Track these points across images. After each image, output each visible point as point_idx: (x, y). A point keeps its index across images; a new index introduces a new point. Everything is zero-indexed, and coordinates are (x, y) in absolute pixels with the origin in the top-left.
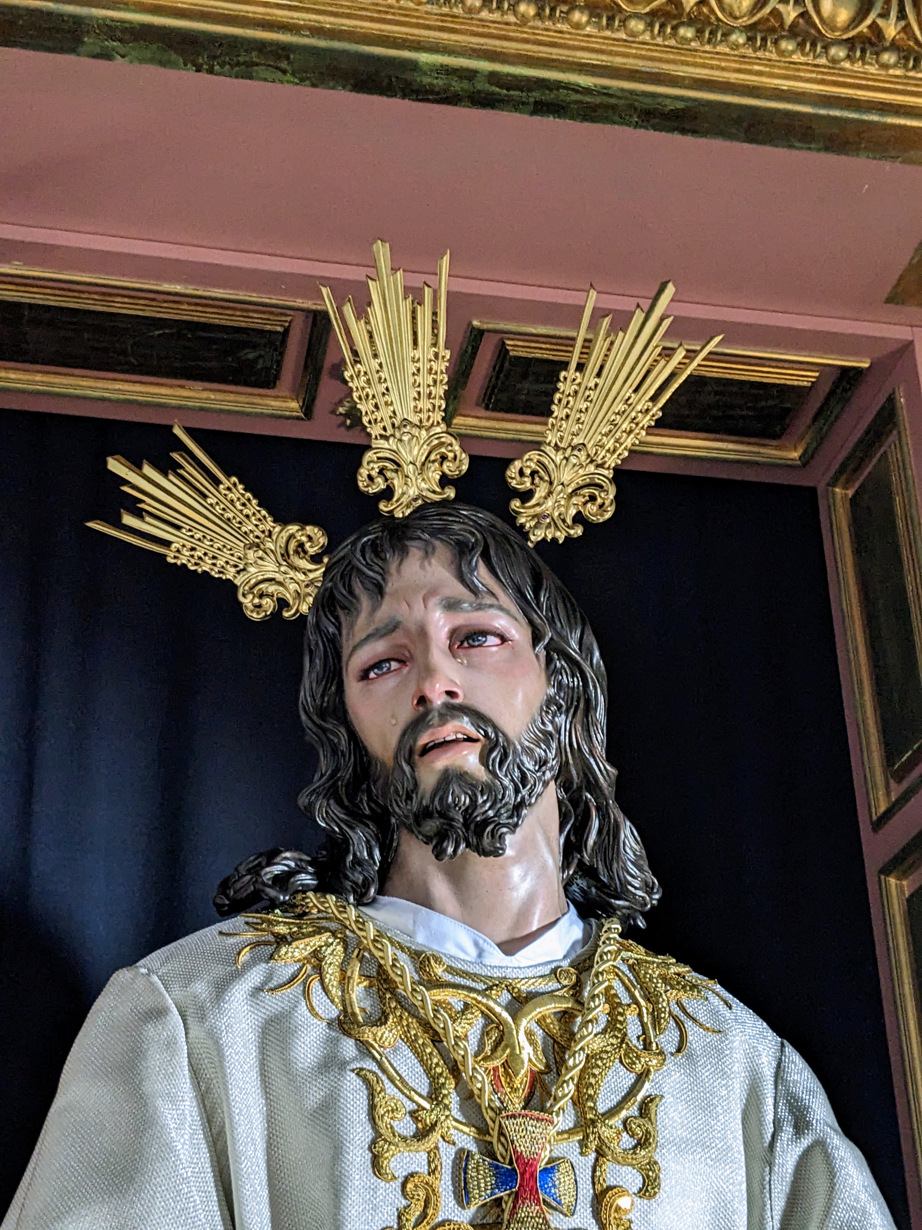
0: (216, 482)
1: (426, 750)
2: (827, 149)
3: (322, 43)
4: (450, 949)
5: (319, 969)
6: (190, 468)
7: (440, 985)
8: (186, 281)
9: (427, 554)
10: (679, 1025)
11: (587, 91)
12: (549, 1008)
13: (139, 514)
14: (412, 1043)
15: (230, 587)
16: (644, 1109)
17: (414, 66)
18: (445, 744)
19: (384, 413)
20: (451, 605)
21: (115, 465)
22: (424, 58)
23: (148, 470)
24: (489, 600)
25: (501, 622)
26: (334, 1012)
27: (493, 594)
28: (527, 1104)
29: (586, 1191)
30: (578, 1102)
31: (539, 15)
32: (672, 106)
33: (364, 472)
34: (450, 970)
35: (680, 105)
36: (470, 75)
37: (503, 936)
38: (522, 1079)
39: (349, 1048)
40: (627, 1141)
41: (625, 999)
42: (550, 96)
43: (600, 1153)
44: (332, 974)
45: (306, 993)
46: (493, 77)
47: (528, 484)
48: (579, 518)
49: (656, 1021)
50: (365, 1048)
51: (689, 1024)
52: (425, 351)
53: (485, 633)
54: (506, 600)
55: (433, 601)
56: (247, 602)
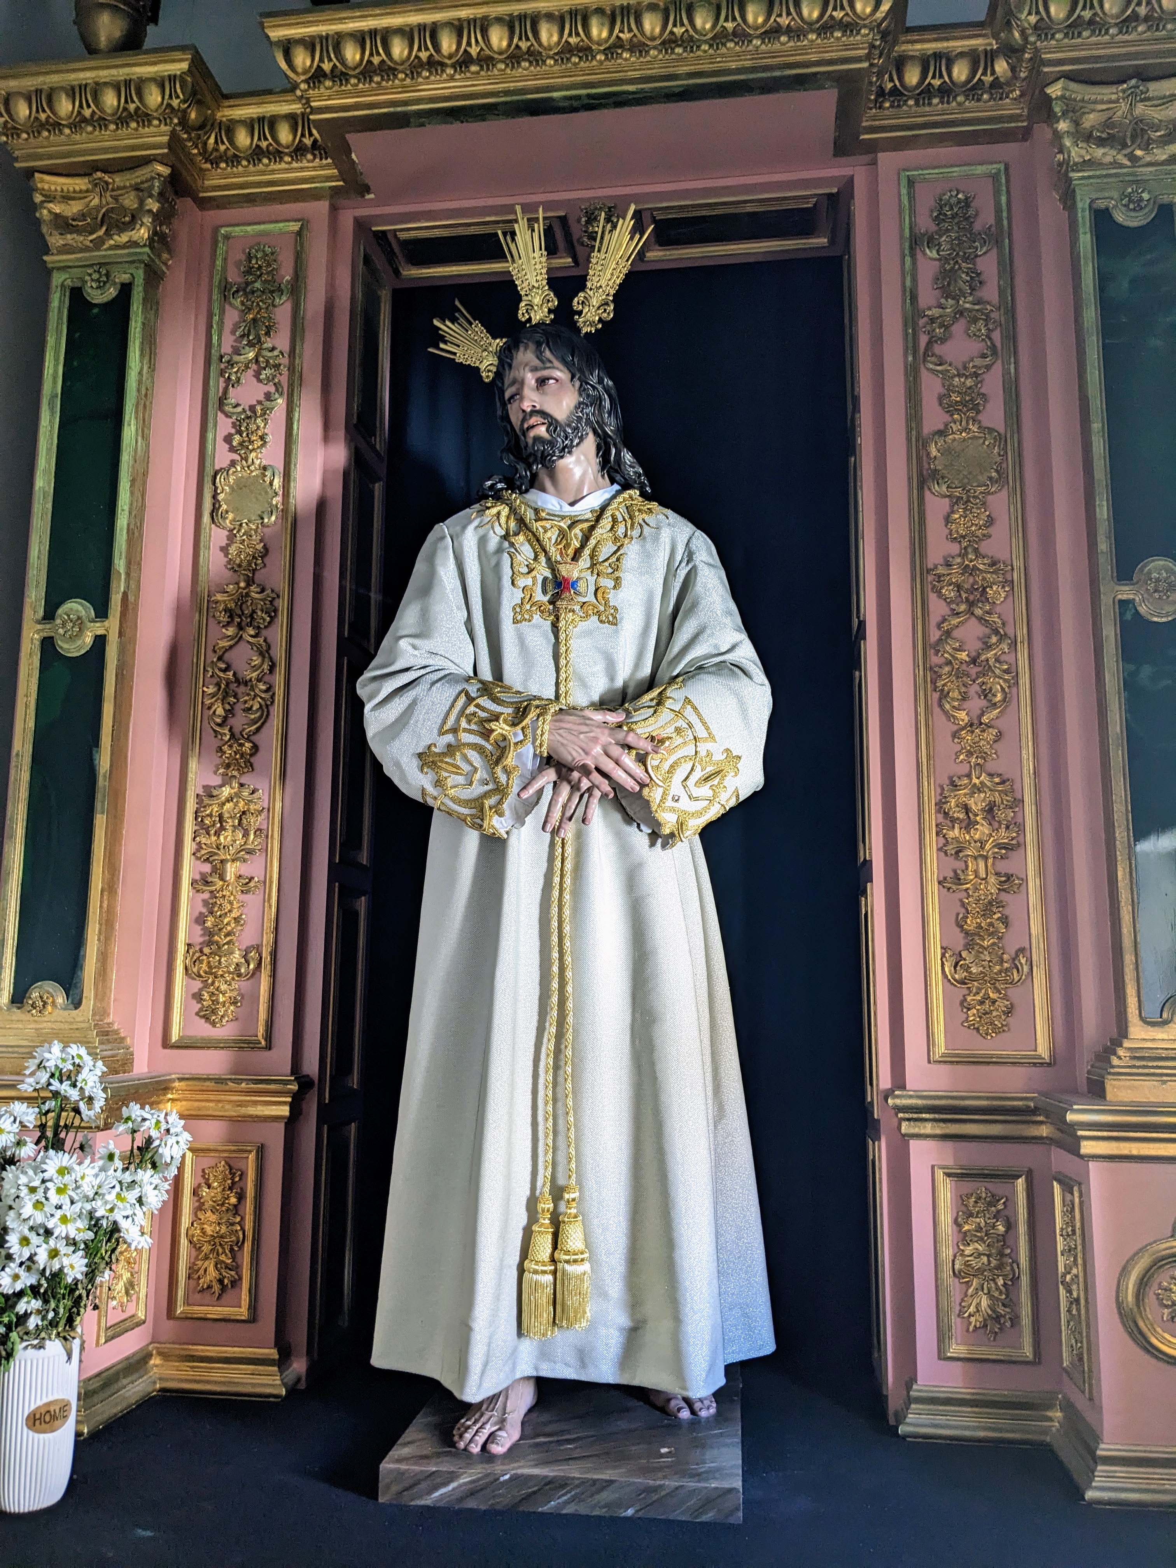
0: (471, 324)
1: (528, 429)
2: (762, 93)
3: (508, 99)
4: (550, 506)
5: (498, 518)
6: (462, 320)
7: (542, 520)
8: (496, 214)
9: (526, 349)
10: (641, 526)
11: (633, 93)
12: (586, 525)
13: (445, 342)
14: (529, 541)
15: (478, 369)
16: (618, 560)
17: (551, 99)
18: (533, 427)
19: (525, 284)
20: (534, 369)
21: (436, 323)
22: (555, 95)
23: (448, 323)
24: (548, 365)
25: (558, 374)
26: (503, 533)
27: (550, 362)
28: (573, 559)
29: (592, 589)
30: (592, 556)
31: (607, 58)
32: (677, 90)
33: (520, 312)
34: (548, 514)
35: (681, 89)
36: (578, 98)
37: (571, 500)
38: (571, 551)
39: (506, 544)
40: (610, 570)
41: (620, 519)
42: (620, 99)
43: (598, 575)
44: (503, 520)
45: (493, 528)
46: (589, 96)
47: (580, 307)
48: (600, 320)
49: (632, 525)
50: (512, 545)
51: (645, 526)
52: (537, 254)
53: (548, 379)
54: (556, 363)
55: (527, 369)
56: (484, 374)
